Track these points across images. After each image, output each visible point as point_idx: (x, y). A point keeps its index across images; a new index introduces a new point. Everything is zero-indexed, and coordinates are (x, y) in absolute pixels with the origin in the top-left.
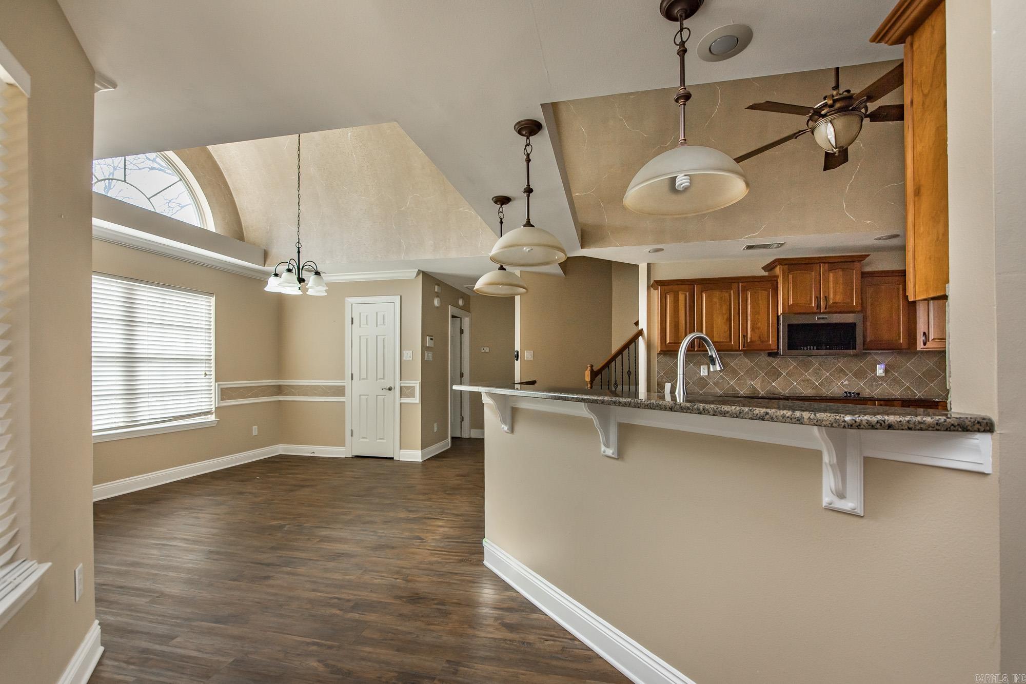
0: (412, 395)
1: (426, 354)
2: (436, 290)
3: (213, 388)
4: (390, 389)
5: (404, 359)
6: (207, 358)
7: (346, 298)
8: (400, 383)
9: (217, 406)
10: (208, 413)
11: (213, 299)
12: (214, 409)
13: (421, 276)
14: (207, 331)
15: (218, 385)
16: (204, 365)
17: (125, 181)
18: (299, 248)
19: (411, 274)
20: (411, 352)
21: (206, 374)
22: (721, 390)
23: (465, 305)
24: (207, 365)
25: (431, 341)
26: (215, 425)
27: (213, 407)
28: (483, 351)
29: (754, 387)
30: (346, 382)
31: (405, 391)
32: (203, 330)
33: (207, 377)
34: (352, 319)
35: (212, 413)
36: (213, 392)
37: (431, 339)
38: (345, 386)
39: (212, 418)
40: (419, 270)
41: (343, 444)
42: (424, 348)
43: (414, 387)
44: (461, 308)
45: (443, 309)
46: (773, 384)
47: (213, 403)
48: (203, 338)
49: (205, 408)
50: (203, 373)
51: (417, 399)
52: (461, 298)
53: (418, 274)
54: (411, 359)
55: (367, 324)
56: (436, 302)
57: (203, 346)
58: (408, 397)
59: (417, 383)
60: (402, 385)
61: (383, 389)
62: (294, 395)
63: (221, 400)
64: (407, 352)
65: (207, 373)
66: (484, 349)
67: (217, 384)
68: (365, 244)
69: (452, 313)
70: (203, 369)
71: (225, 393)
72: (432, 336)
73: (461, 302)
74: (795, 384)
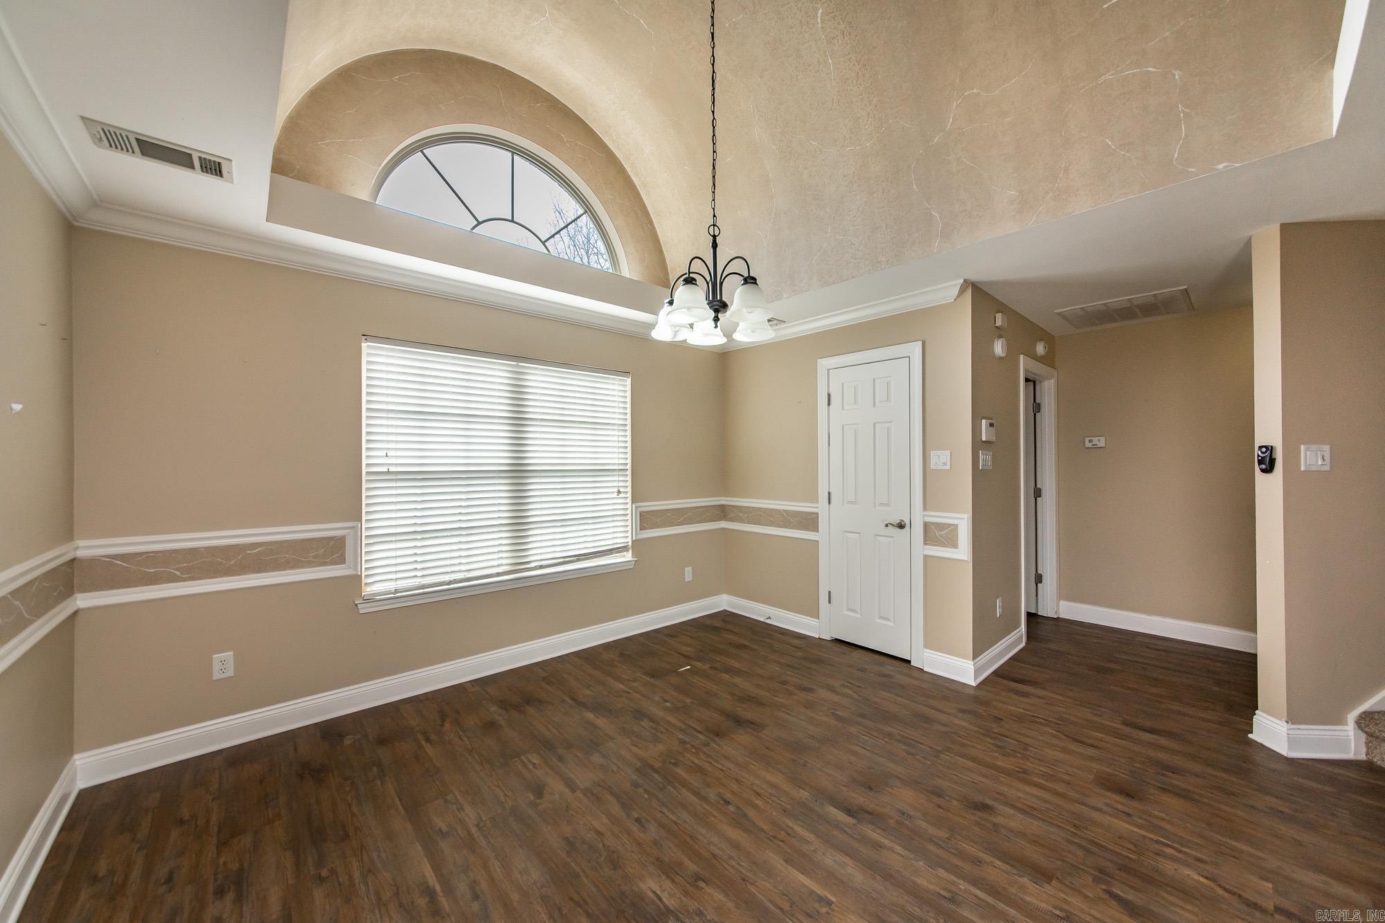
0: (952, 542)
1: (981, 457)
2: (999, 323)
3: (629, 512)
4: (901, 526)
5: (932, 467)
6: (621, 467)
7: (818, 360)
8: (924, 516)
9: (634, 539)
10: (624, 549)
11: (629, 381)
12: (630, 544)
13: (968, 295)
14: (620, 428)
15: (636, 507)
16: (616, 478)
17: (512, 221)
18: (714, 237)
19: (948, 291)
20: (949, 452)
21: (619, 492)
23: (1048, 353)
24: (621, 478)
25: (991, 428)
26: (632, 567)
27: (629, 540)
28: (1088, 445)
30: (821, 508)
31: (935, 534)
32: (616, 428)
33: (621, 495)
34: (829, 395)
35: (628, 550)
36: (629, 517)
37: (991, 425)
38: (818, 514)
39: (628, 556)
40: (964, 280)
41: (816, 615)
42: (978, 445)
43: (956, 526)
44: (1040, 359)
45: (1009, 361)
47: (629, 534)
48: (615, 438)
49: (620, 542)
50: (616, 490)
51: (963, 551)
52: (1041, 340)
53: (962, 290)
54: (948, 467)
55: (855, 402)
56: (999, 348)
57: (616, 450)
58: (943, 545)
59: (964, 518)
60: (928, 519)
61: (887, 525)
62: (742, 521)
63: (641, 529)
64: (939, 452)
65: (621, 490)
66: (1090, 441)
67: (634, 506)
68: (853, 244)
69: (1026, 370)
70: (616, 484)
71: (646, 520)
72: (991, 419)
73: (1040, 349)
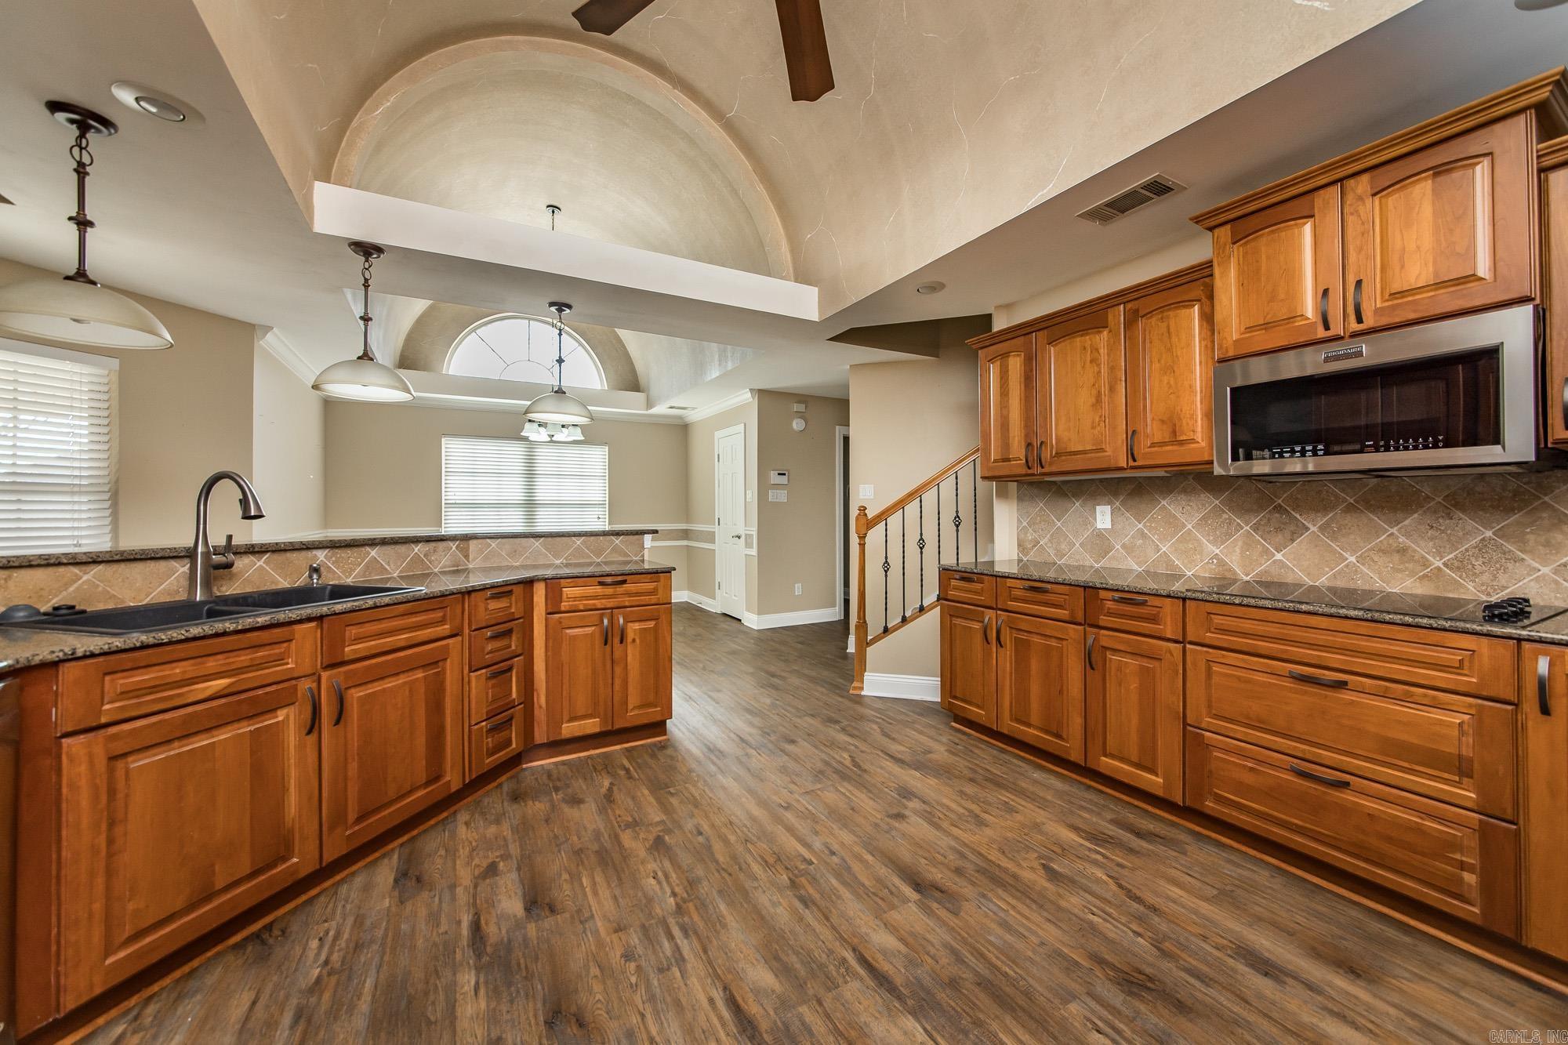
0: (752, 545)
1: (771, 494)
4: (739, 537)
5: (747, 500)
6: (601, 502)
7: (715, 432)
11: (607, 448)
13: (756, 396)
14: (601, 478)
16: (598, 510)
17: (529, 360)
19: (748, 394)
21: (599, 518)
22: (1139, 564)
24: (601, 510)
29: (1221, 563)
30: (716, 528)
31: (748, 540)
33: (601, 520)
34: (718, 455)
38: (715, 532)
41: (714, 597)
42: (766, 487)
43: (753, 535)
45: (816, 432)
46: (1279, 556)
48: (597, 484)
50: (597, 516)
51: (755, 550)
53: (753, 394)
54: (751, 500)
55: (727, 460)
56: (797, 425)
57: (597, 492)
58: (750, 547)
59: (754, 531)
60: (746, 532)
61: (734, 537)
64: (749, 491)
65: (601, 516)
72: (784, 470)
74: (1353, 559)
